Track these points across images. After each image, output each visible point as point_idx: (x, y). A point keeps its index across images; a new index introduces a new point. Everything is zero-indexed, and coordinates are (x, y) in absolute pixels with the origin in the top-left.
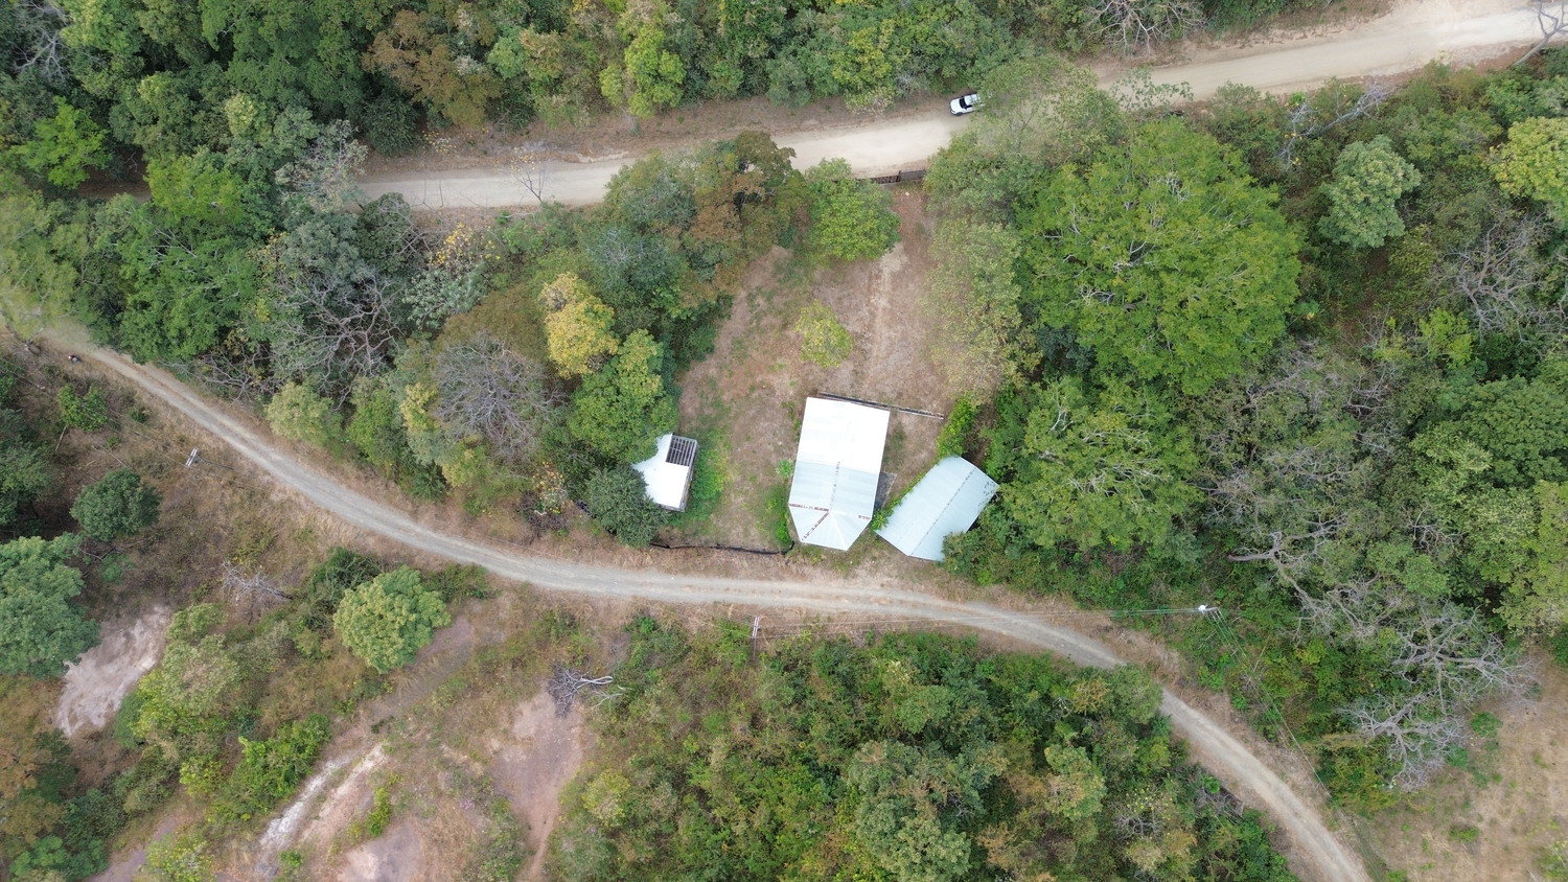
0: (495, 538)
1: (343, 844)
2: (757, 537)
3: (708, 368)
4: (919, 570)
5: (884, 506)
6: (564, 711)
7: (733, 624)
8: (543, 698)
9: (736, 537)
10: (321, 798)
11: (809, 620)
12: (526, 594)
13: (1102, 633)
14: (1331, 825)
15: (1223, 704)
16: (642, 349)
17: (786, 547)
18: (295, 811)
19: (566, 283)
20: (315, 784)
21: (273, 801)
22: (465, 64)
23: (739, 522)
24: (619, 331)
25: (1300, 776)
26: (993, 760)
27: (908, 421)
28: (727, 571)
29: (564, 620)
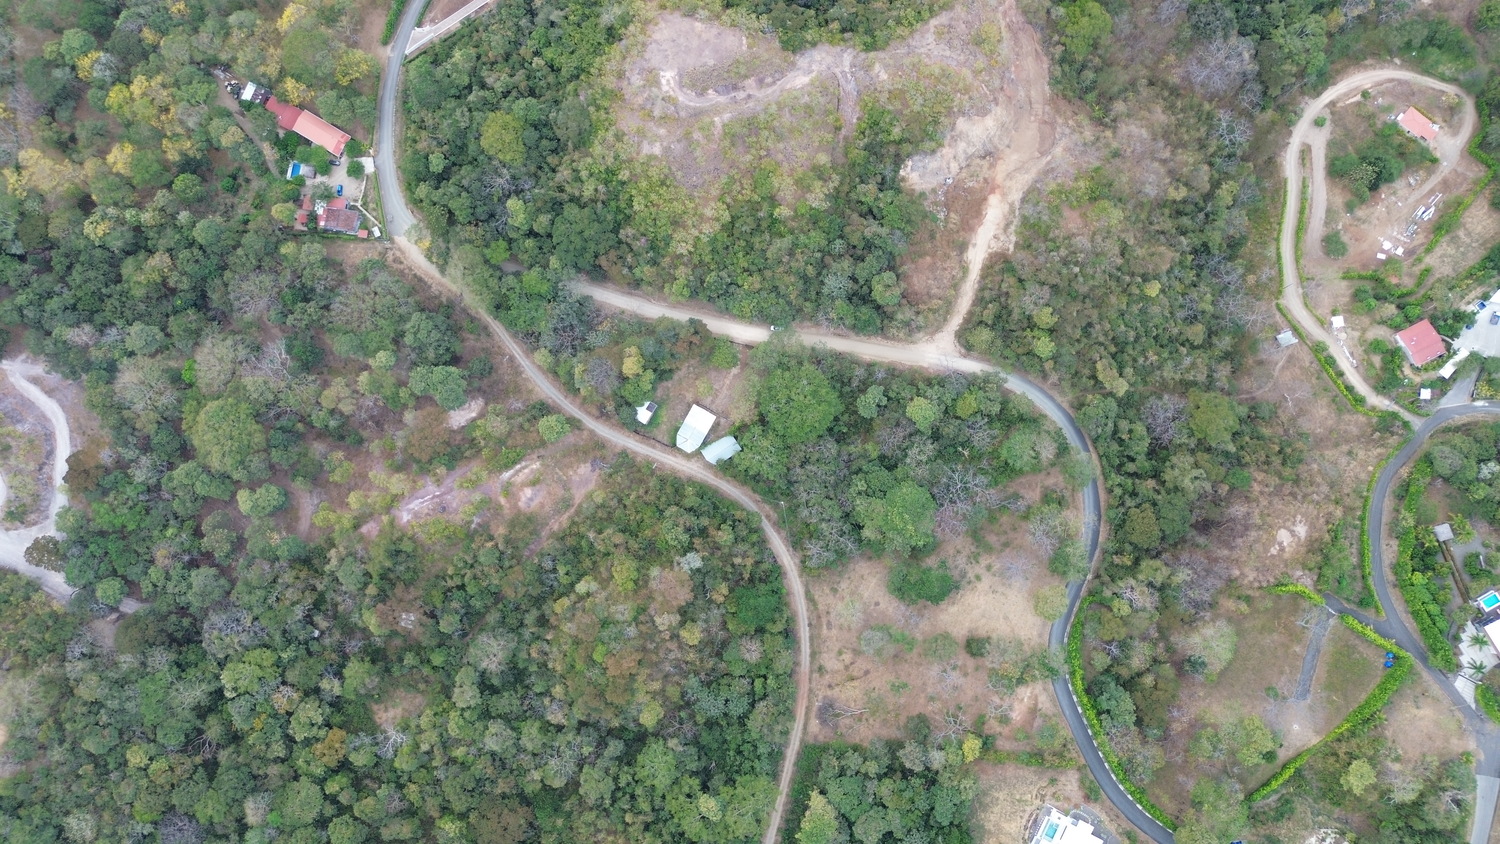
0: (589, 414)
1: (524, 485)
2: (666, 440)
3: (669, 384)
4: (708, 466)
5: (705, 443)
6: (593, 471)
7: (649, 462)
8: (588, 465)
9: (659, 438)
10: (520, 470)
11: (673, 470)
12: (592, 432)
13: (757, 502)
14: (801, 576)
15: (784, 534)
16: (650, 375)
17: (672, 445)
18: (511, 472)
19: (633, 350)
20: (518, 467)
21: (507, 467)
22: (625, 271)
23: (661, 433)
24: (645, 368)
25: (797, 561)
26: (705, 521)
27: (723, 421)
28: (654, 447)
29: (600, 445)
